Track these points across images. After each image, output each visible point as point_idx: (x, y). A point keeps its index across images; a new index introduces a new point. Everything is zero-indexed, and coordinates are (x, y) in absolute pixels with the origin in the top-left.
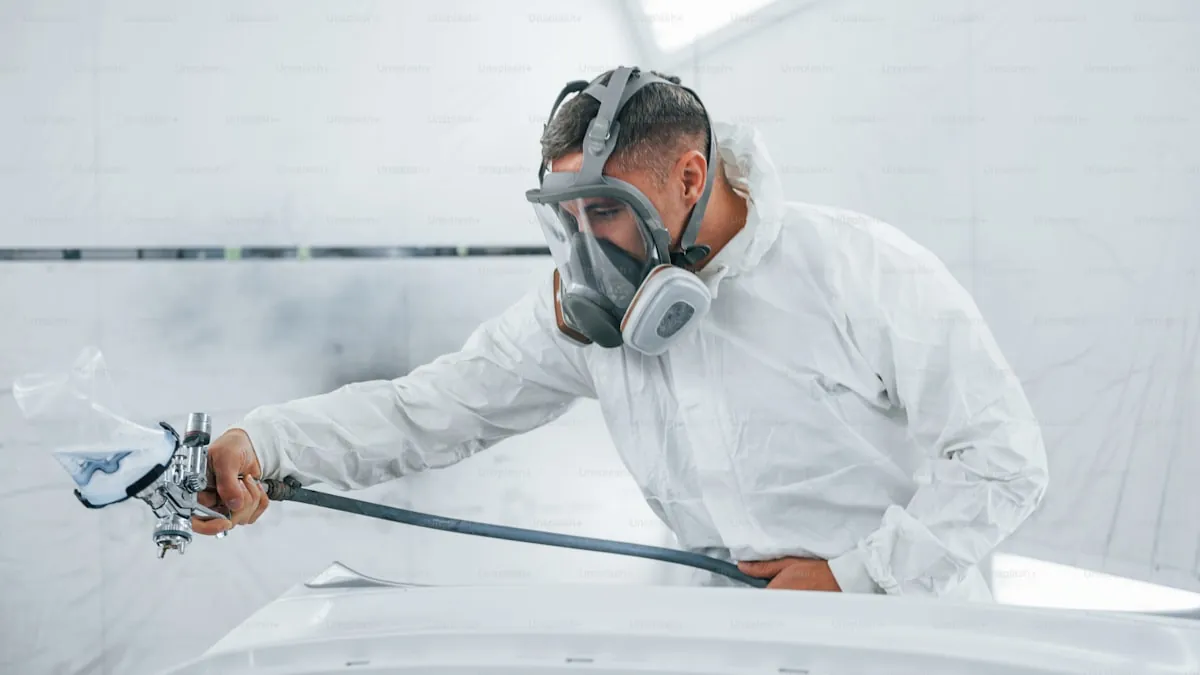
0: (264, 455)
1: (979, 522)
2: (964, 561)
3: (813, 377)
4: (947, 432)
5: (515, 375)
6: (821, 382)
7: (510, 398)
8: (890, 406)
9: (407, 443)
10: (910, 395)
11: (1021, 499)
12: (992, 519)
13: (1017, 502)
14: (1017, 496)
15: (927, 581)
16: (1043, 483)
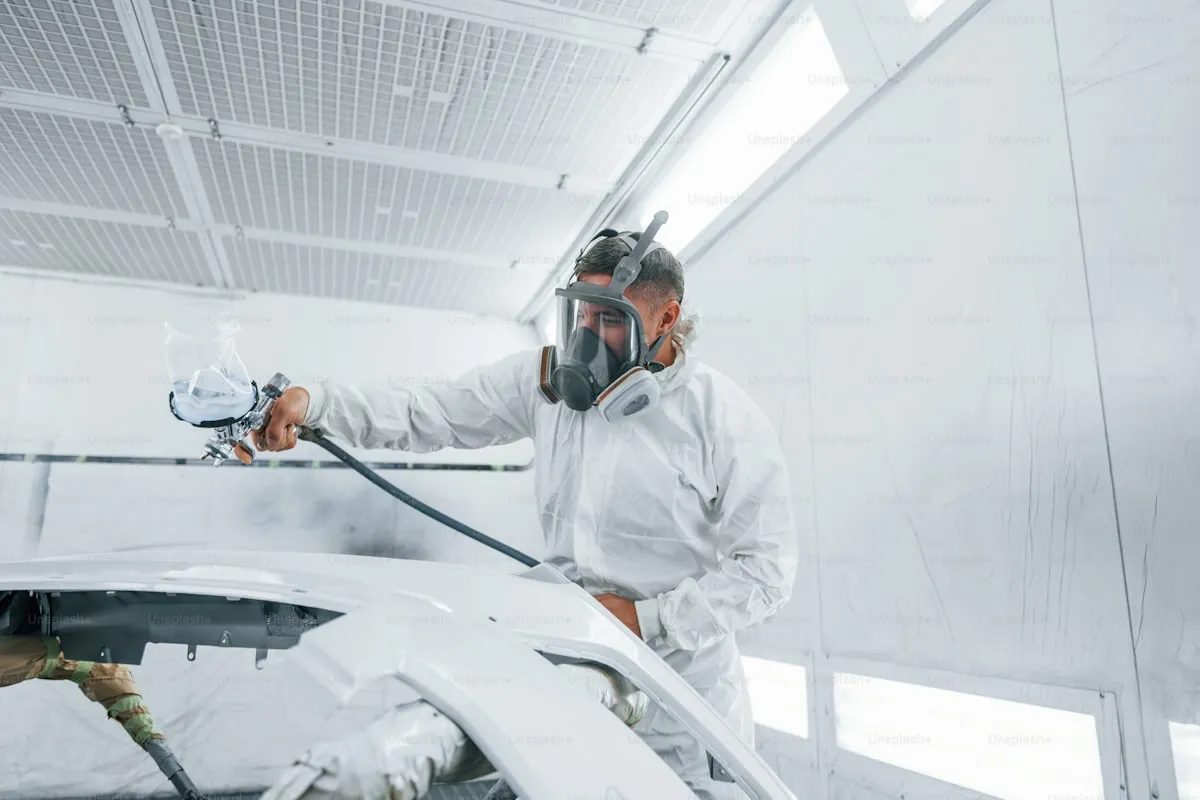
0: (312, 413)
1: (741, 607)
2: (723, 629)
3: (677, 472)
4: (740, 541)
5: (488, 410)
6: (681, 479)
7: (480, 424)
8: (713, 509)
9: (406, 434)
10: (729, 507)
11: (771, 602)
12: (749, 606)
13: (768, 602)
14: (769, 599)
15: (695, 634)
16: (787, 598)
